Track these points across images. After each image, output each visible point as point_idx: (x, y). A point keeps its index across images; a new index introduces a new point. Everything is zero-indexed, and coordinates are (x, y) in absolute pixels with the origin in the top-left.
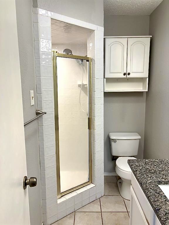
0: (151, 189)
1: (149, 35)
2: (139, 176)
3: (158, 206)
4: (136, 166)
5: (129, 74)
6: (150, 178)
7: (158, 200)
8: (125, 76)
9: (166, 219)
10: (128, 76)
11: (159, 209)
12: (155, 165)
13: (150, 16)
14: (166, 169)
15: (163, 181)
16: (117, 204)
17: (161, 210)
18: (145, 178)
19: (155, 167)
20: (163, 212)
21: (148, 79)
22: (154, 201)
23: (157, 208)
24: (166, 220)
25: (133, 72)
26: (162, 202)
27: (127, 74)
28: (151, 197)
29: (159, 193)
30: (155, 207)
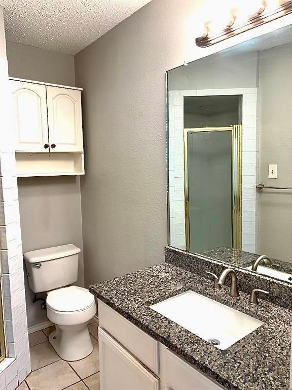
0: (144, 315)
1: (76, 87)
2: (120, 304)
3: (164, 333)
4: (106, 292)
5: (53, 146)
6: (135, 301)
7: (160, 326)
8: (47, 150)
9: (181, 344)
10: (52, 150)
11: (169, 336)
12: (131, 283)
13: (75, 56)
14: (147, 283)
15: (152, 301)
16: (60, 376)
17: (171, 336)
18: (129, 304)
19: (132, 285)
20: (174, 337)
21: (83, 155)
22: (157, 329)
23: (165, 337)
24: (183, 346)
25: (59, 144)
26: (166, 326)
27: (50, 146)
28: (151, 326)
29: (156, 317)
30: (162, 335)
